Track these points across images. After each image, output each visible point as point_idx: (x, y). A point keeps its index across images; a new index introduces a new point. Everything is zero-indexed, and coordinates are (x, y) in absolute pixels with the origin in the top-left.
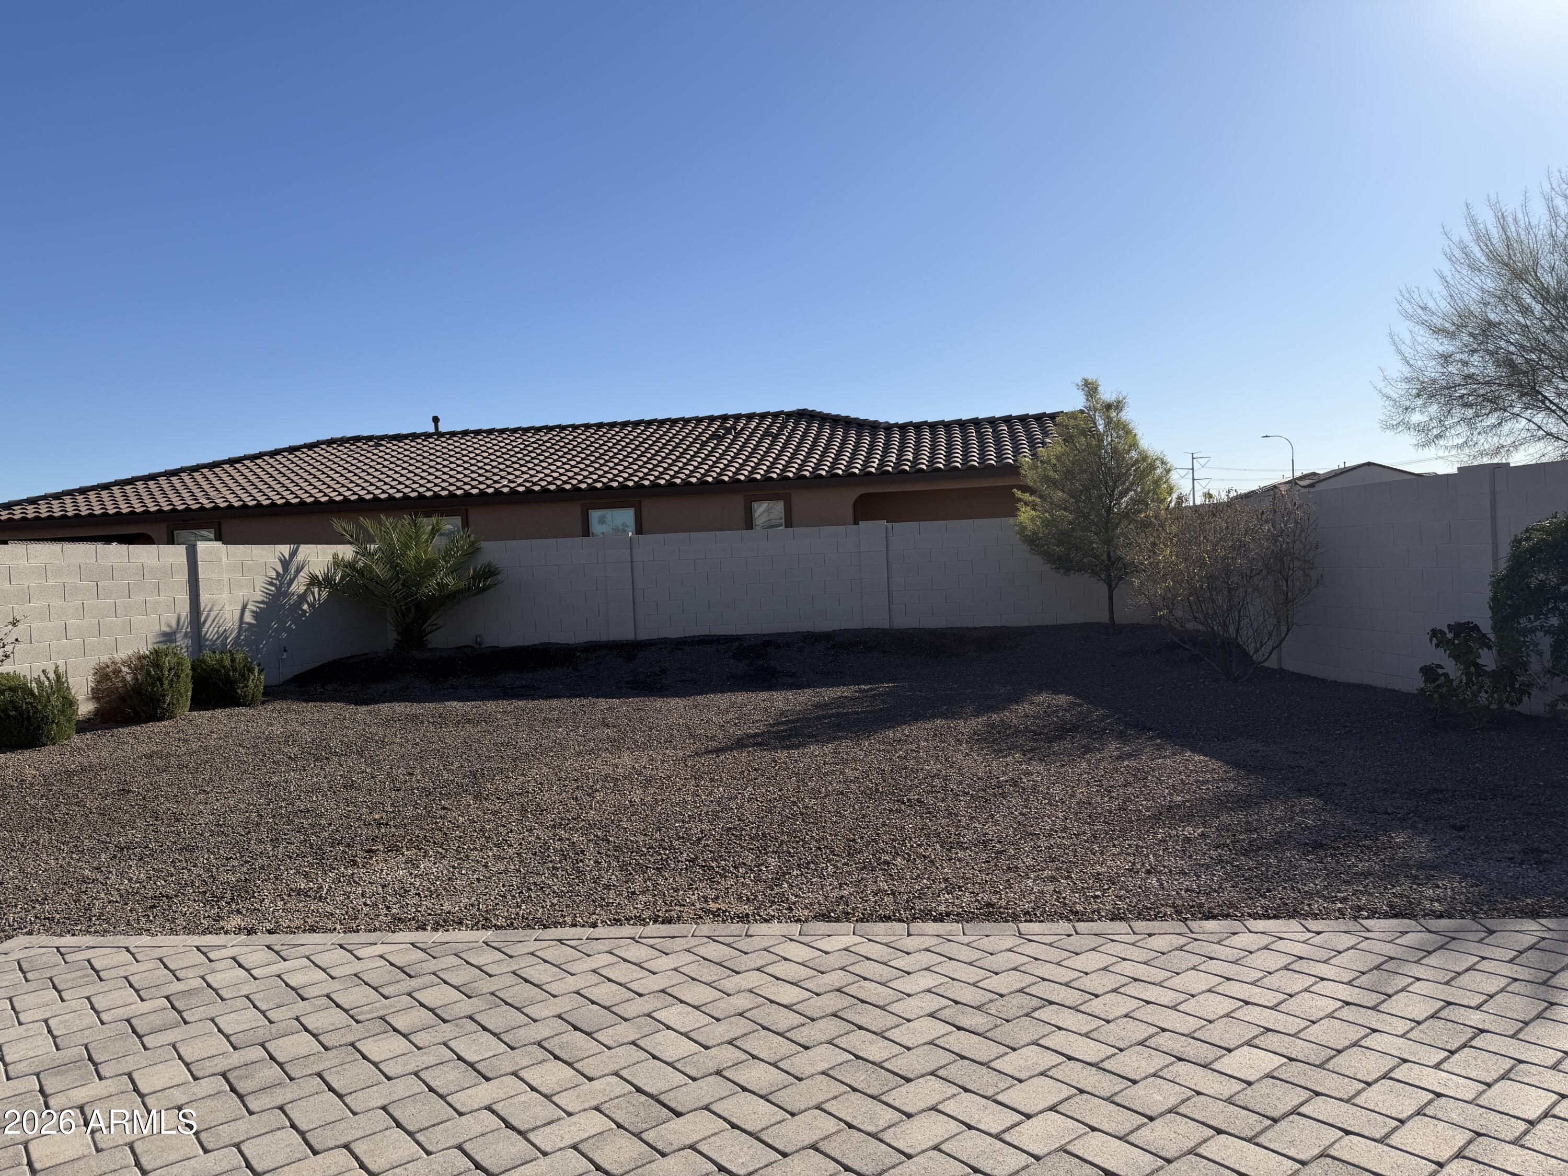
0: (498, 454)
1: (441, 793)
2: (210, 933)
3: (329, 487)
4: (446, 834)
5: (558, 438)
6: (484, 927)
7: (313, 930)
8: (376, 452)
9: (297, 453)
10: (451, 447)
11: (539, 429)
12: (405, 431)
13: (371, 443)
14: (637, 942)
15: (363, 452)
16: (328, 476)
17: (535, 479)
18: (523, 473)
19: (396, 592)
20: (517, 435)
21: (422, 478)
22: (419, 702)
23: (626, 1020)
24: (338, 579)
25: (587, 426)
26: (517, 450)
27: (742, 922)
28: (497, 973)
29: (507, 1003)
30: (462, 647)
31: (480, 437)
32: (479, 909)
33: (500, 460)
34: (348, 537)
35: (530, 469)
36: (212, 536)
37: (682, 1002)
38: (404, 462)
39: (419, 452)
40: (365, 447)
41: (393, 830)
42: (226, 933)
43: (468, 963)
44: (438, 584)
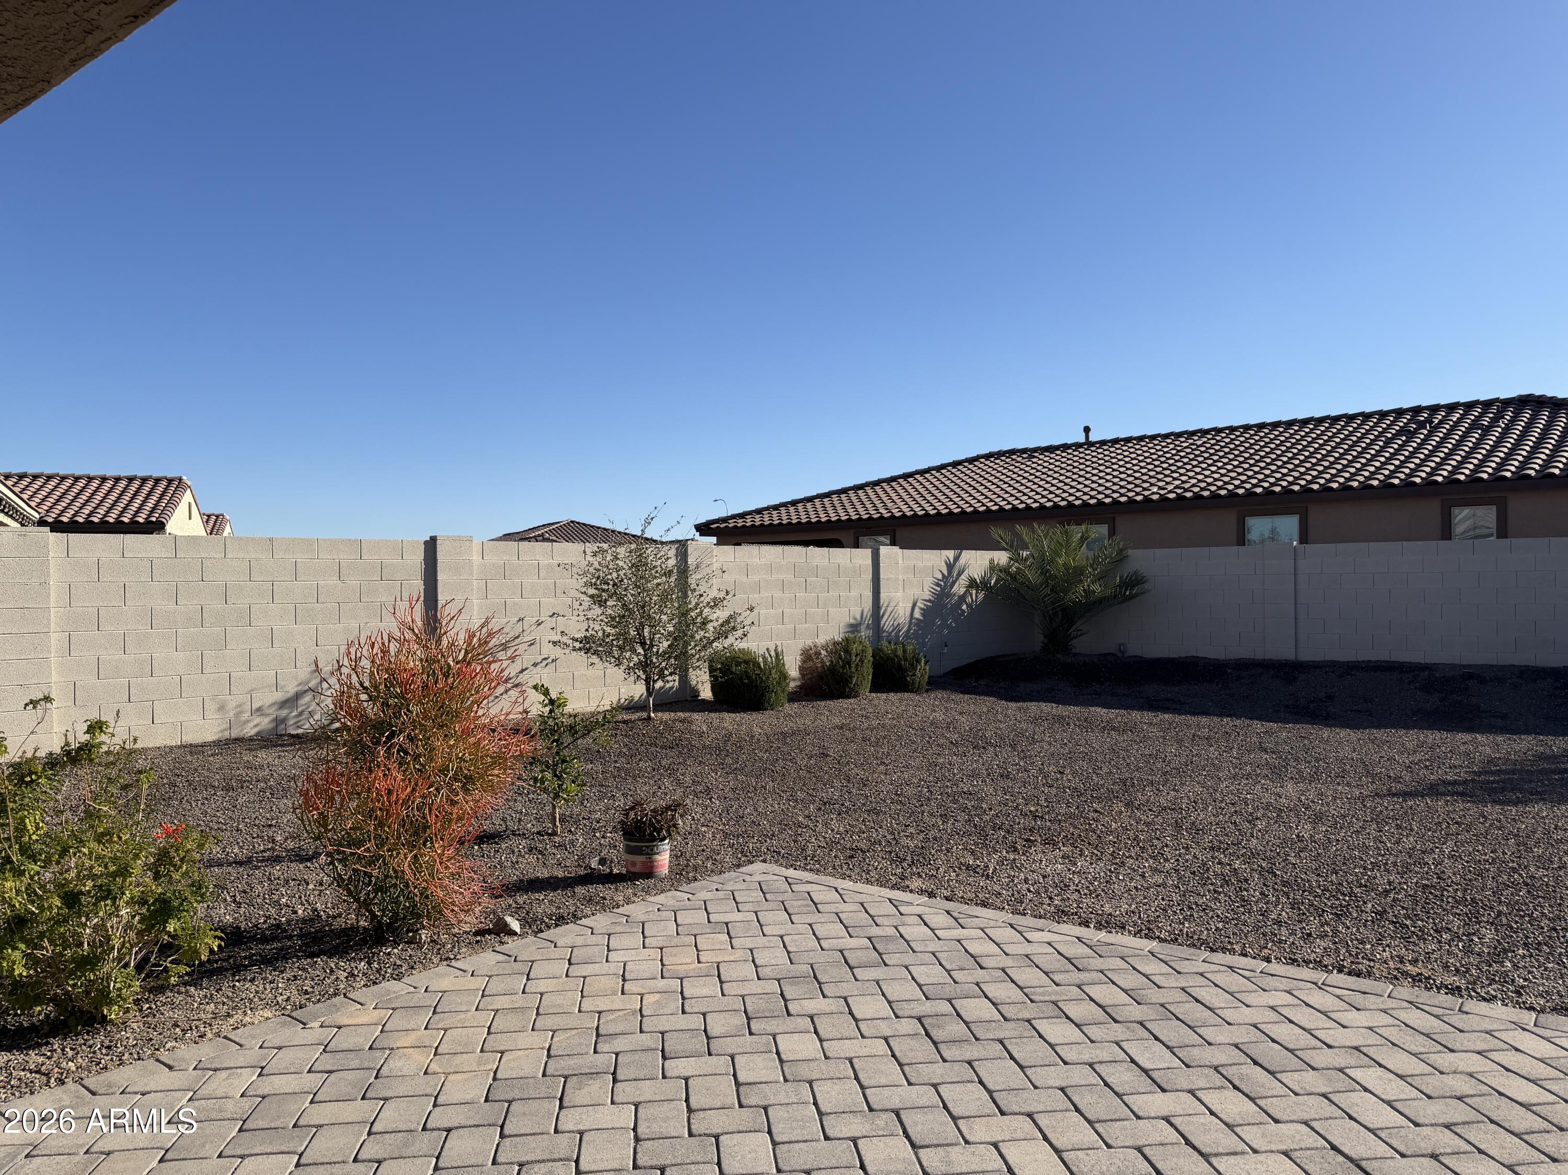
0: (1149, 460)
1: (1092, 796)
2: (898, 889)
3: (987, 497)
4: (1099, 836)
5: (1213, 442)
6: (1146, 936)
7: (984, 904)
8: (1028, 463)
9: (960, 467)
10: (1100, 456)
11: (1193, 433)
12: (1057, 442)
13: (1025, 456)
14: (1320, 988)
15: (1017, 465)
16: (986, 488)
17: (1187, 486)
18: (1174, 479)
19: (1045, 597)
20: (1169, 441)
21: (1072, 487)
22: (1064, 704)
23: (1313, 1069)
24: (993, 582)
25: (1247, 428)
26: (1168, 455)
27: (1452, 995)
28: (1165, 985)
29: (1178, 1019)
30: (1105, 655)
31: (1130, 445)
32: (1140, 917)
33: (1150, 467)
34: (1004, 544)
35: (1181, 475)
36: (888, 542)
37: (1381, 1065)
38: (1055, 472)
39: (1069, 462)
40: (1019, 459)
41: (1048, 824)
42: (911, 891)
43: (1134, 968)
44: (1084, 590)
